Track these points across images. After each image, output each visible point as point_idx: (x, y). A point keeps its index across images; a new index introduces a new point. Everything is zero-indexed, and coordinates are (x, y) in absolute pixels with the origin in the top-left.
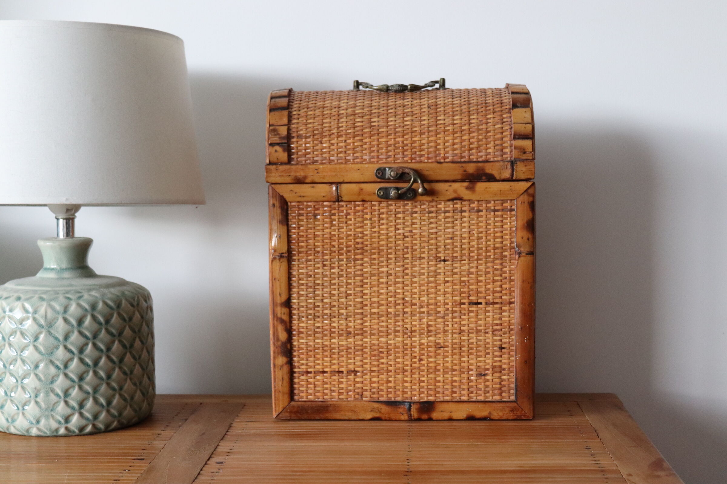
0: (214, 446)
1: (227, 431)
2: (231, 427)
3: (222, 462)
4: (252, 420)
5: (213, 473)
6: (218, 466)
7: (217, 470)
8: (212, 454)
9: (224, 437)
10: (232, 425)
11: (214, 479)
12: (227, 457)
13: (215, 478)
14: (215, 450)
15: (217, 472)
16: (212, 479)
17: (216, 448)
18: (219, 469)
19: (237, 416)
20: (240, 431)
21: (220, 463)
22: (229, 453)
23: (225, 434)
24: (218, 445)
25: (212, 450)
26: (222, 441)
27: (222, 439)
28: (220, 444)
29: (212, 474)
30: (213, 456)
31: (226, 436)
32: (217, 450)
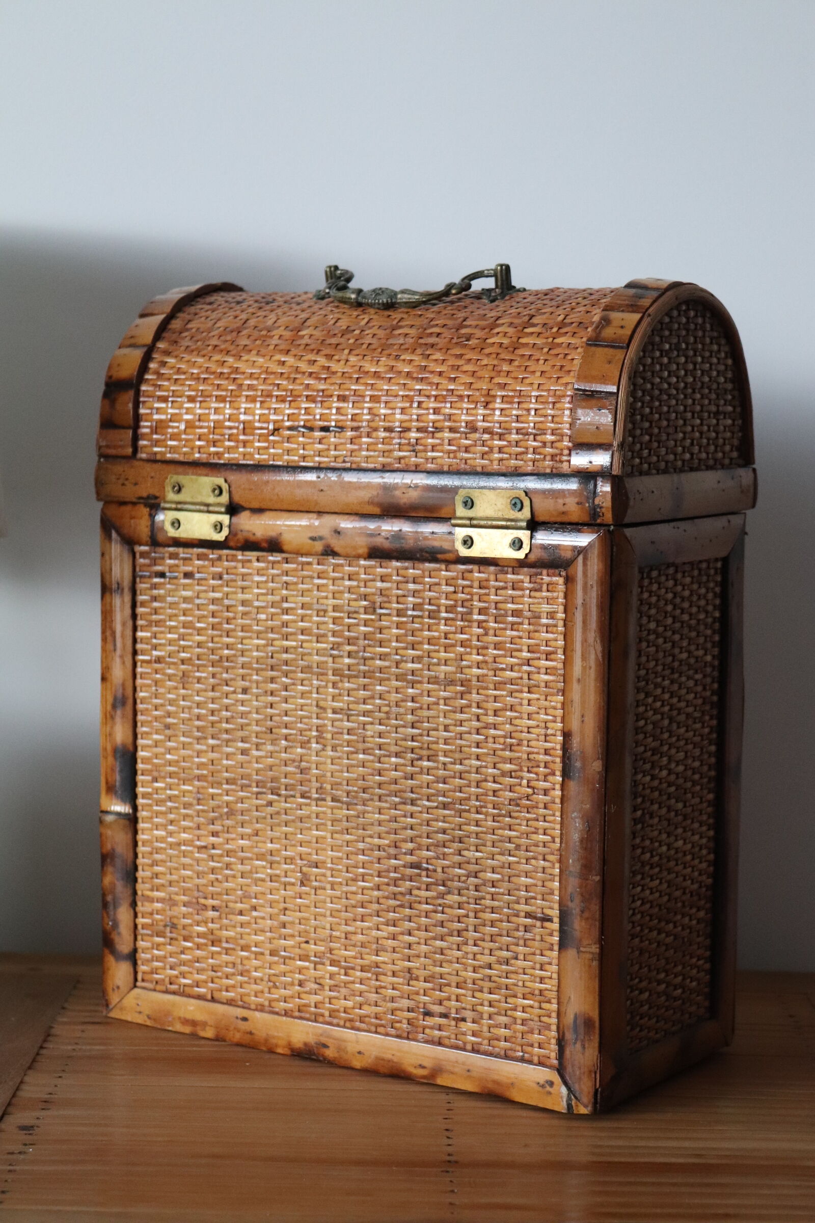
0: (11, 1083)
1: (41, 1047)
2: (49, 1035)
3: (32, 1127)
4: (96, 1020)
5: (12, 1153)
6: (22, 1136)
7: (21, 1148)
8: (9, 1104)
9: (34, 1061)
10: (53, 1031)
11: (15, 1171)
12: (44, 1113)
13: (17, 1168)
14: (14, 1096)
15: (20, 1153)
16: (10, 1171)
17: (18, 1089)
18: (25, 1145)
19: (63, 1008)
20: (70, 1048)
21: (27, 1128)
22: (46, 1104)
23: (38, 1054)
24: (22, 1082)
25: (9, 1094)
26: (30, 1072)
27: (30, 1068)
28: (26, 1079)
29: (10, 1157)
30: (10, 1109)
31: (39, 1058)
32: (20, 1093)
